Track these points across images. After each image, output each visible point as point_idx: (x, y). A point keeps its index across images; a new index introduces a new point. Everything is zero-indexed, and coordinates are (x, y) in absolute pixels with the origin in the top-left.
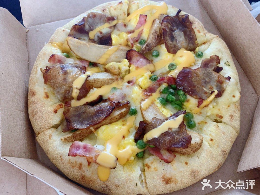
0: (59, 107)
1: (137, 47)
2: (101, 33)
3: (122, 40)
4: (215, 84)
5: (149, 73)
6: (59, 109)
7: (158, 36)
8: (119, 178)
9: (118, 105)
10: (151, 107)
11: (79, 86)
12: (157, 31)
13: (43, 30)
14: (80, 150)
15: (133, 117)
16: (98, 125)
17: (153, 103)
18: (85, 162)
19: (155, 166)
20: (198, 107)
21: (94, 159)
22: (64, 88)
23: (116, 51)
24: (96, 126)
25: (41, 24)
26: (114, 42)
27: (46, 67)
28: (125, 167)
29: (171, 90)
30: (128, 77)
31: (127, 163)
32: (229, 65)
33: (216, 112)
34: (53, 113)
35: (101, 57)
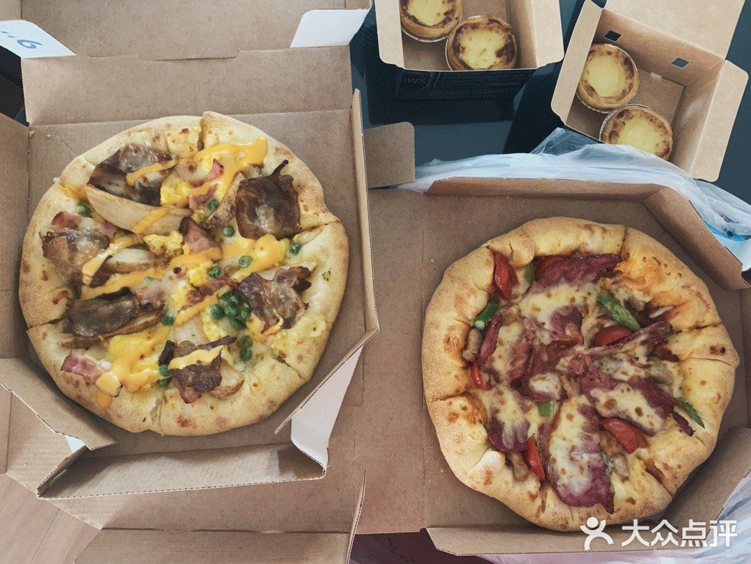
0: (62, 295)
1: (199, 214)
2: (145, 180)
3: (179, 197)
4: (291, 306)
5: (209, 264)
6: (61, 298)
7: (232, 208)
8: (123, 408)
9: (147, 308)
10: (192, 322)
11: (92, 273)
12: (232, 198)
13: (58, 138)
14: (78, 366)
15: (167, 328)
16: (109, 335)
17: (198, 315)
18: (82, 381)
19: (173, 402)
20: (262, 332)
21: (92, 380)
22: (70, 271)
23: (163, 217)
24: (107, 335)
25: (56, 123)
26: (163, 199)
27: (48, 233)
28: (135, 395)
29: (233, 299)
30: (176, 262)
31: (139, 391)
32: (328, 280)
33: (280, 347)
34: (52, 304)
35: (137, 223)
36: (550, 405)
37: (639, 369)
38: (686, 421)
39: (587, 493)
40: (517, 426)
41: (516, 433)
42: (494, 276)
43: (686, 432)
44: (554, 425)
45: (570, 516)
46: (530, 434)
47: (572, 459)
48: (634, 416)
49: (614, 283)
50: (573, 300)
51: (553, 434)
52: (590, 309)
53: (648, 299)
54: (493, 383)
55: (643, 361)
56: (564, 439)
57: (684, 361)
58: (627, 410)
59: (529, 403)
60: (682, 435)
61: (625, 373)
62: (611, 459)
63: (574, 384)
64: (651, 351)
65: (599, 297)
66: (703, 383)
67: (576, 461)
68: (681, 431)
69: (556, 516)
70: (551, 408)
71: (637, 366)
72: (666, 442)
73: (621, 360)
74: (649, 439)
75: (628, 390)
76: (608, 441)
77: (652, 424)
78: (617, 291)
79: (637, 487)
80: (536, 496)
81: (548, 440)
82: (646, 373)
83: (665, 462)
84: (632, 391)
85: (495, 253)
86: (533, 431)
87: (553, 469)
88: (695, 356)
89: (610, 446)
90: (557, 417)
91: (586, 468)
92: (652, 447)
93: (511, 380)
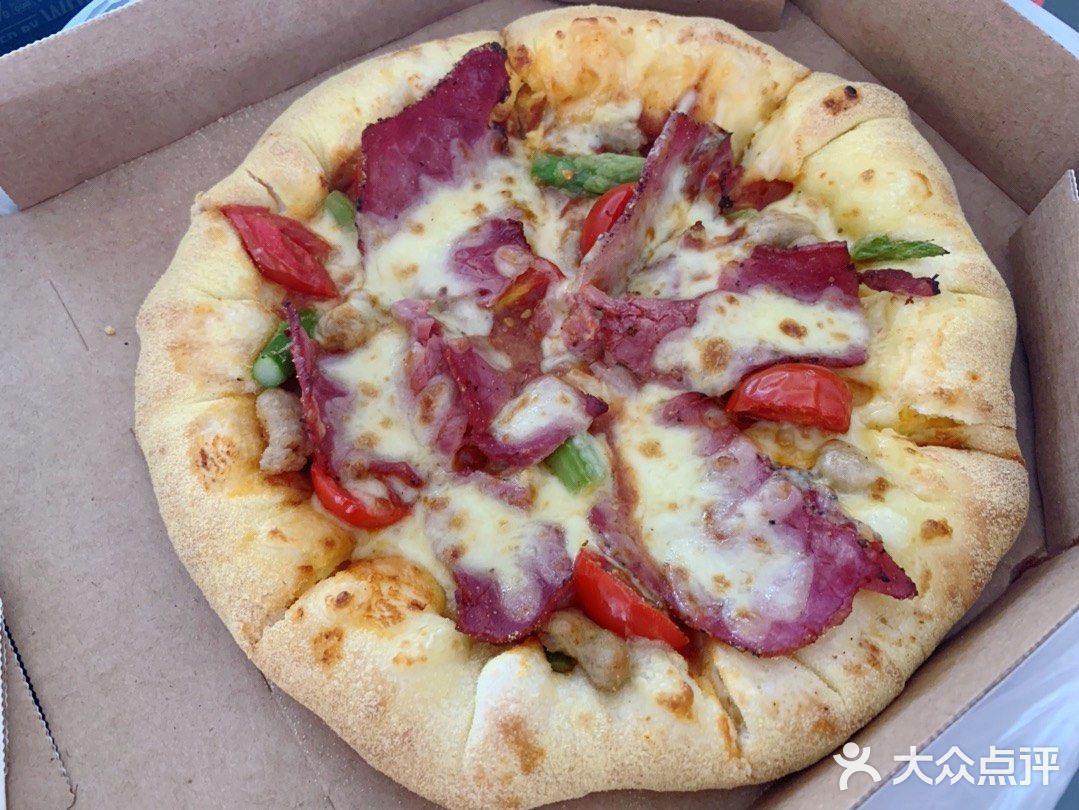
36: (578, 452)
37: (723, 250)
38: (902, 272)
39: (817, 589)
40: (531, 552)
41: (537, 572)
42: (249, 253)
43: (923, 294)
44: (626, 494)
45: (821, 685)
46: (573, 550)
47: (720, 537)
48: (791, 346)
49: (547, 132)
50: (479, 208)
51: (639, 512)
52: (534, 208)
53: (633, 109)
54: (408, 494)
55: (717, 228)
56: (673, 507)
57: (801, 176)
58: (761, 342)
59: (522, 479)
60: (920, 304)
61: (700, 277)
62: (814, 471)
63: (607, 373)
64: (718, 199)
65: (535, 171)
66: (868, 176)
67: (735, 533)
68: (909, 301)
69: (783, 714)
70: (587, 455)
71: (714, 247)
72: (902, 350)
73: (672, 256)
74: (864, 374)
75: (732, 300)
76: (778, 439)
77: (842, 337)
78: (564, 140)
79: (920, 488)
80: (690, 695)
81: (636, 536)
82: (745, 246)
83: (934, 389)
84: (742, 298)
85: (226, 212)
86: (579, 536)
87: (691, 598)
88: (809, 145)
89: (789, 446)
90: (620, 471)
91: (769, 533)
92: (885, 382)
93: (448, 460)
